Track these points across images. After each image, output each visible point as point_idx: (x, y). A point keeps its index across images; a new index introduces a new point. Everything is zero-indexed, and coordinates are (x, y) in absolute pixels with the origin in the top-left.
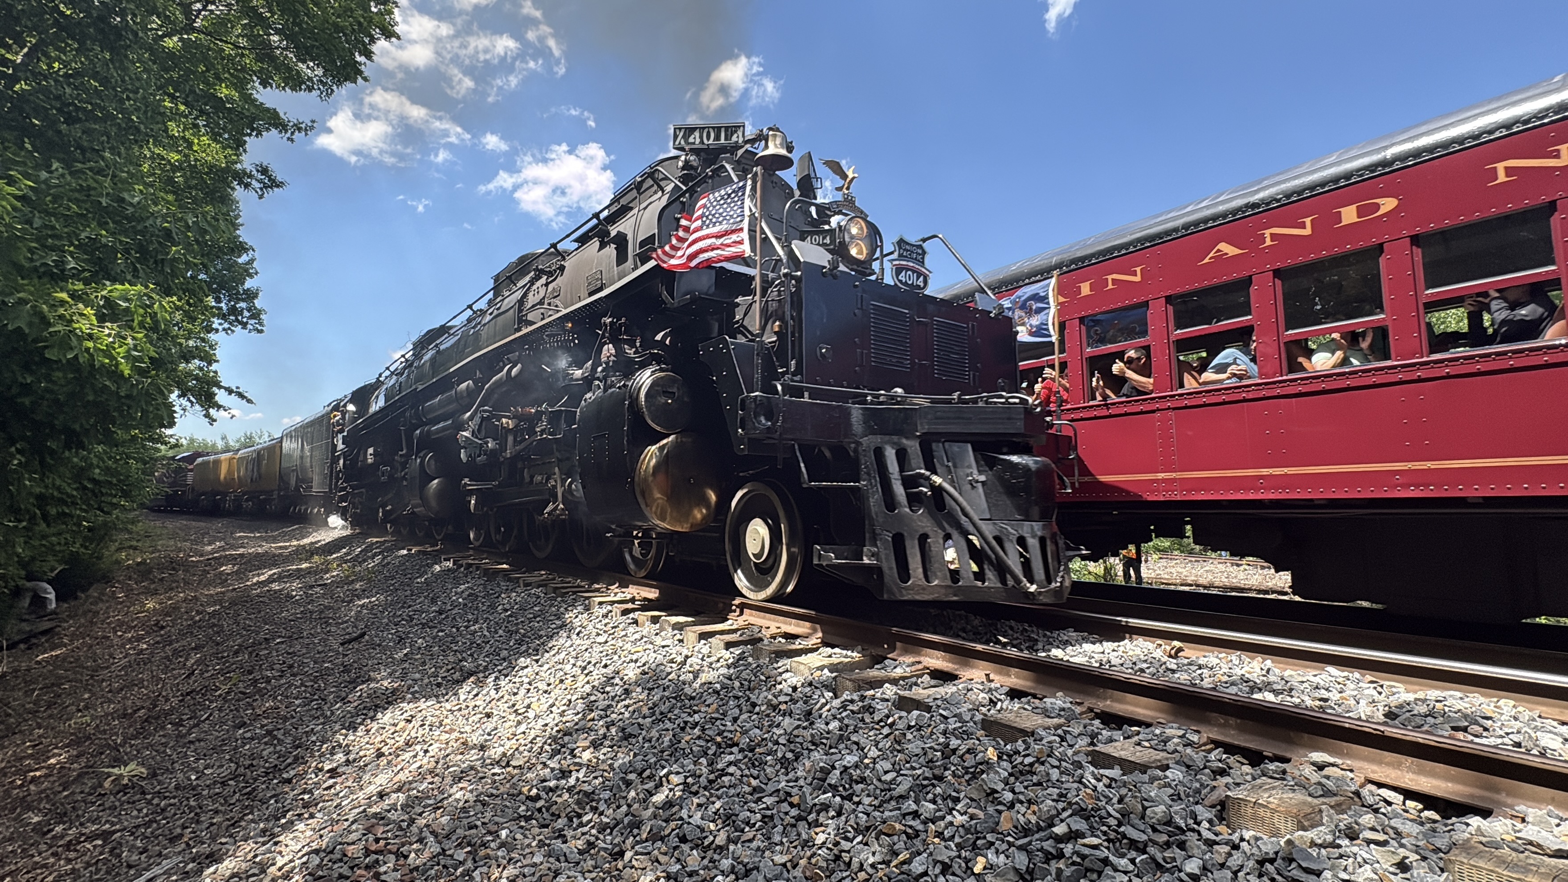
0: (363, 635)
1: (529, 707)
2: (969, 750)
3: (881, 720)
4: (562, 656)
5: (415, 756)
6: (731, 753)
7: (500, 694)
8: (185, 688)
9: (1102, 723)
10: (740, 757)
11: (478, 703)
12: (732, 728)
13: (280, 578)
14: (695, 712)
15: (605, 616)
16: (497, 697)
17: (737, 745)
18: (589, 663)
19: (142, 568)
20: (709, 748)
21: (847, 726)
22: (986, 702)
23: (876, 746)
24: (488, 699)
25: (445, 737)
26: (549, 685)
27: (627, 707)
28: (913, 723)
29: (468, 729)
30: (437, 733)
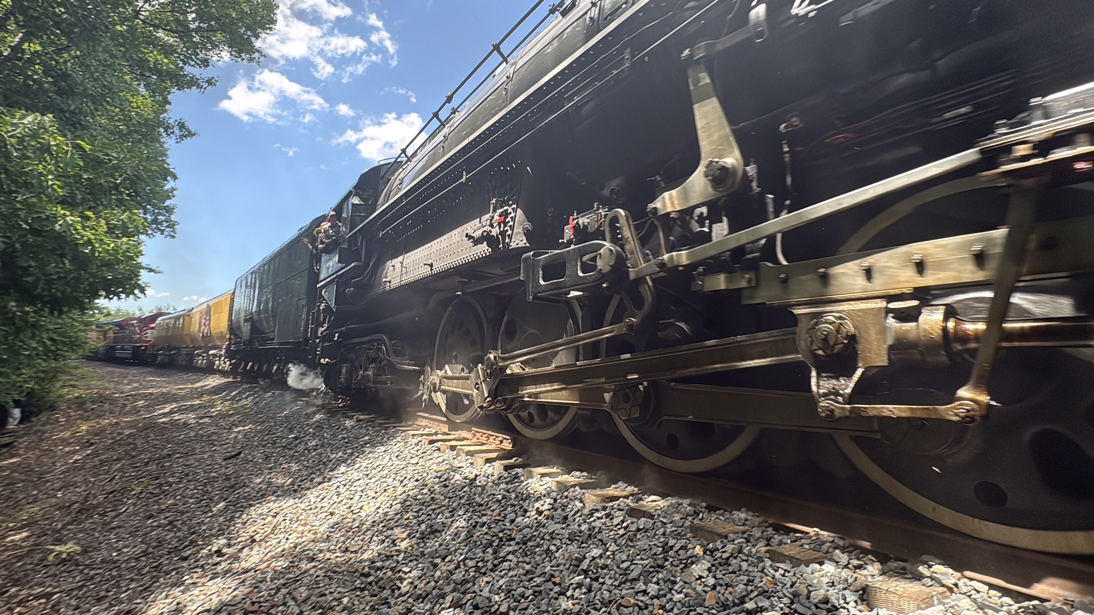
0: (239, 453)
1: (361, 508)
2: (682, 547)
3: (618, 524)
4: (385, 472)
5: (279, 542)
6: (510, 545)
7: (340, 499)
8: (109, 488)
9: (774, 530)
10: (516, 548)
11: (324, 505)
12: (510, 527)
13: (179, 410)
14: (484, 515)
15: (417, 444)
16: (338, 501)
17: (514, 539)
18: (406, 478)
19: (78, 400)
20: (494, 541)
21: (594, 528)
22: (692, 513)
23: (615, 542)
24: (332, 502)
25: (301, 528)
26: (376, 493)
27: (434, 510)
28: (641, 527)
29: (317, 523)
30: (295, 525)
